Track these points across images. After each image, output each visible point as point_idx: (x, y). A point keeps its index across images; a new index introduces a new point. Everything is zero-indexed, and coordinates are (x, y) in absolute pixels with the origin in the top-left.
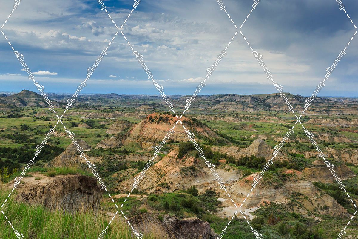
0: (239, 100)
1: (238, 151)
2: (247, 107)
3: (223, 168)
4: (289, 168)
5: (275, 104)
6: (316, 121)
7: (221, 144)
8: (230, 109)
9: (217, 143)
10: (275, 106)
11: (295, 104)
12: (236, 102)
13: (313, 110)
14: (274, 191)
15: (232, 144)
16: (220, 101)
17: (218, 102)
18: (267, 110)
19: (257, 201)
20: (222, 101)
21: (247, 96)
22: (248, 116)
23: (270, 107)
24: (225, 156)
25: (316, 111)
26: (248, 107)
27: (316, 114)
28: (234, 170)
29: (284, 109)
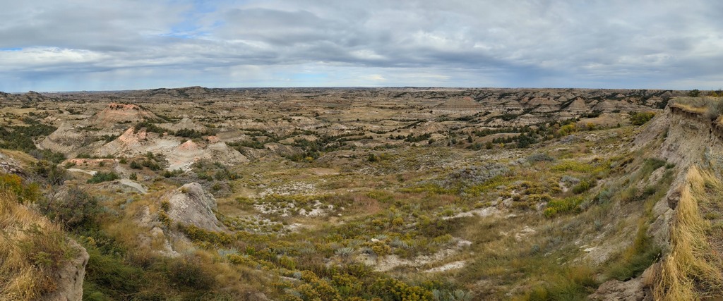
0: (168, 92)
1: (173, 126)
2: (174, 96)
3: (166, 139)
4: (209, 135)
8: (162, 98)
9: (158, 121)
10: (192, 95)
12: (166, 94)
14: (202, 151)
15: (167, 122)
17: (153, 94)
18: (186, 98)
19: (192, 158)
20: (157, 93)
21: (173, 89)
22: (175, 102)
23: (188, 96)
24: (166, 130)
28: (174, 139)
29: (197, 97)
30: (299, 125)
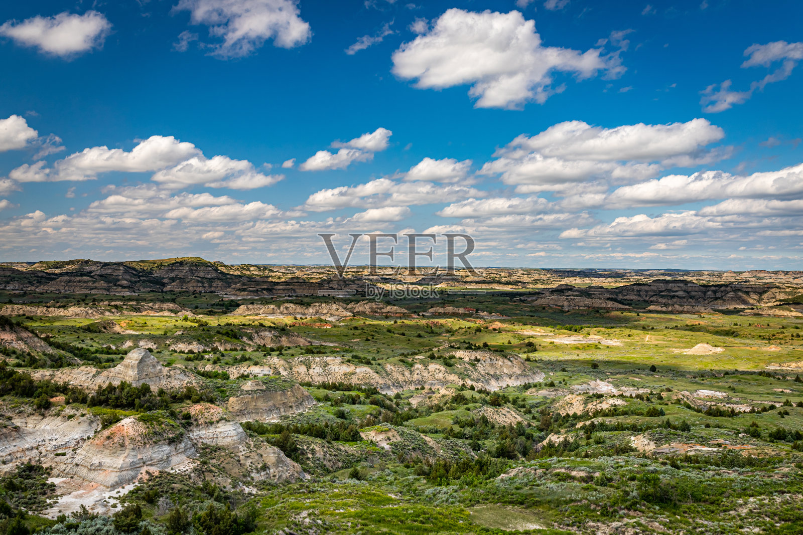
0: (98, 272)
1: (94, 376)
2: (115, 285)
3: (58, 415)
4: (197, 402)
5: (173, 280)
6: (251, 310)
7: (58, 363)
8: (79, 292)
9: (49, 362)
10: (173, 284)
11: (212, 278)
12: (91, 277)
13: (244, 290)
14: (166, 449)
15: (82, 363)
16: (56, 274)
17: (51, 277)
18: (156, 292)
19: (132, 473)
20: (61, 274)
21: (115, 264)
22: (118, 303)
23: (164, 285)
24: (64, 389)
25: (251, 291)
26: (119, 285)
27: (249, 297)
28: (83, 415)
29: (191, 289)
30: (475, 375)
